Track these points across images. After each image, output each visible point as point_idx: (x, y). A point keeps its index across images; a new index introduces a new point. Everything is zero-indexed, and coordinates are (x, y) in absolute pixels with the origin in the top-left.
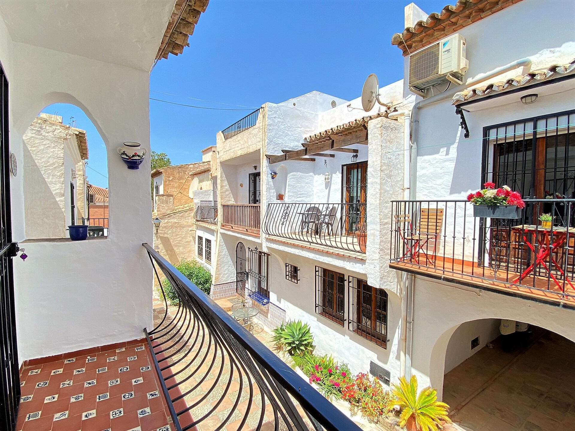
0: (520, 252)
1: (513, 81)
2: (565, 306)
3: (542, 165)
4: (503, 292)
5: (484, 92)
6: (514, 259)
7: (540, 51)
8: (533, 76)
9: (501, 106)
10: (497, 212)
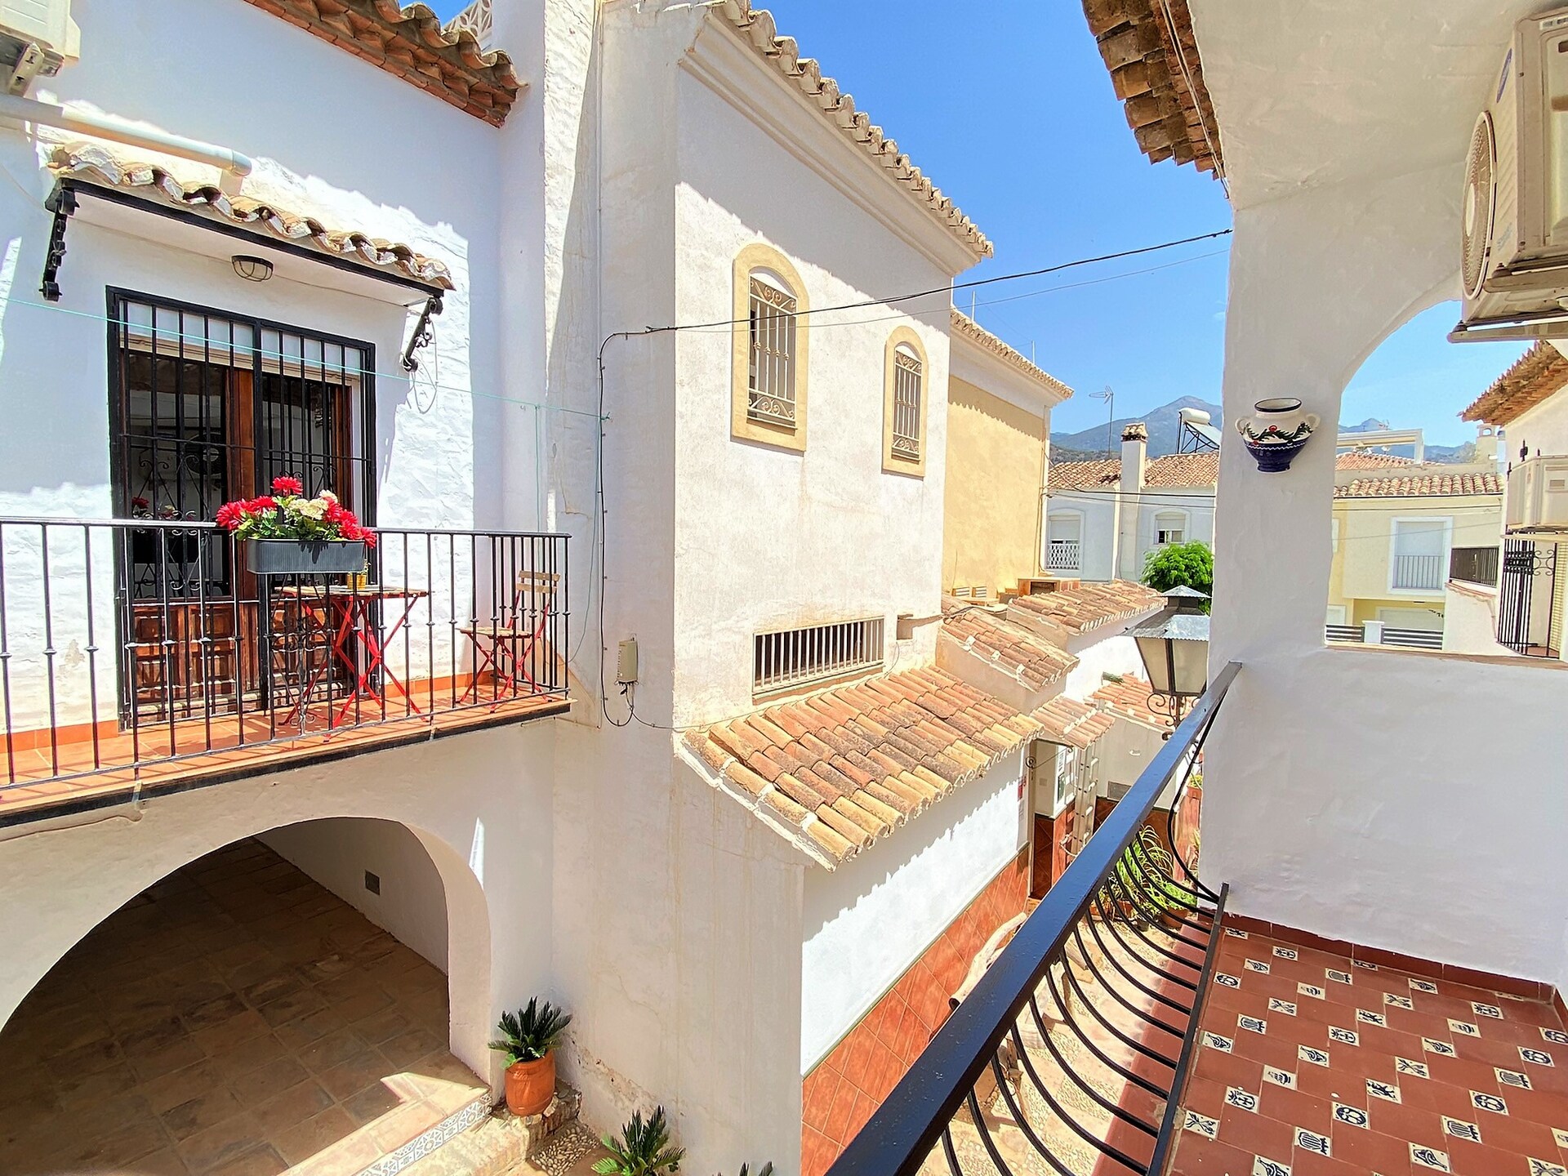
0: (217, 663)
1: (271, 214)
2: (439, 734)
3: (249, 440)
4: (321, 757)
5: (187, 196)
6: (198, 685)
7: (263, 156)
8: (316, 230)
9: (165, 245)
10: (323, 557)
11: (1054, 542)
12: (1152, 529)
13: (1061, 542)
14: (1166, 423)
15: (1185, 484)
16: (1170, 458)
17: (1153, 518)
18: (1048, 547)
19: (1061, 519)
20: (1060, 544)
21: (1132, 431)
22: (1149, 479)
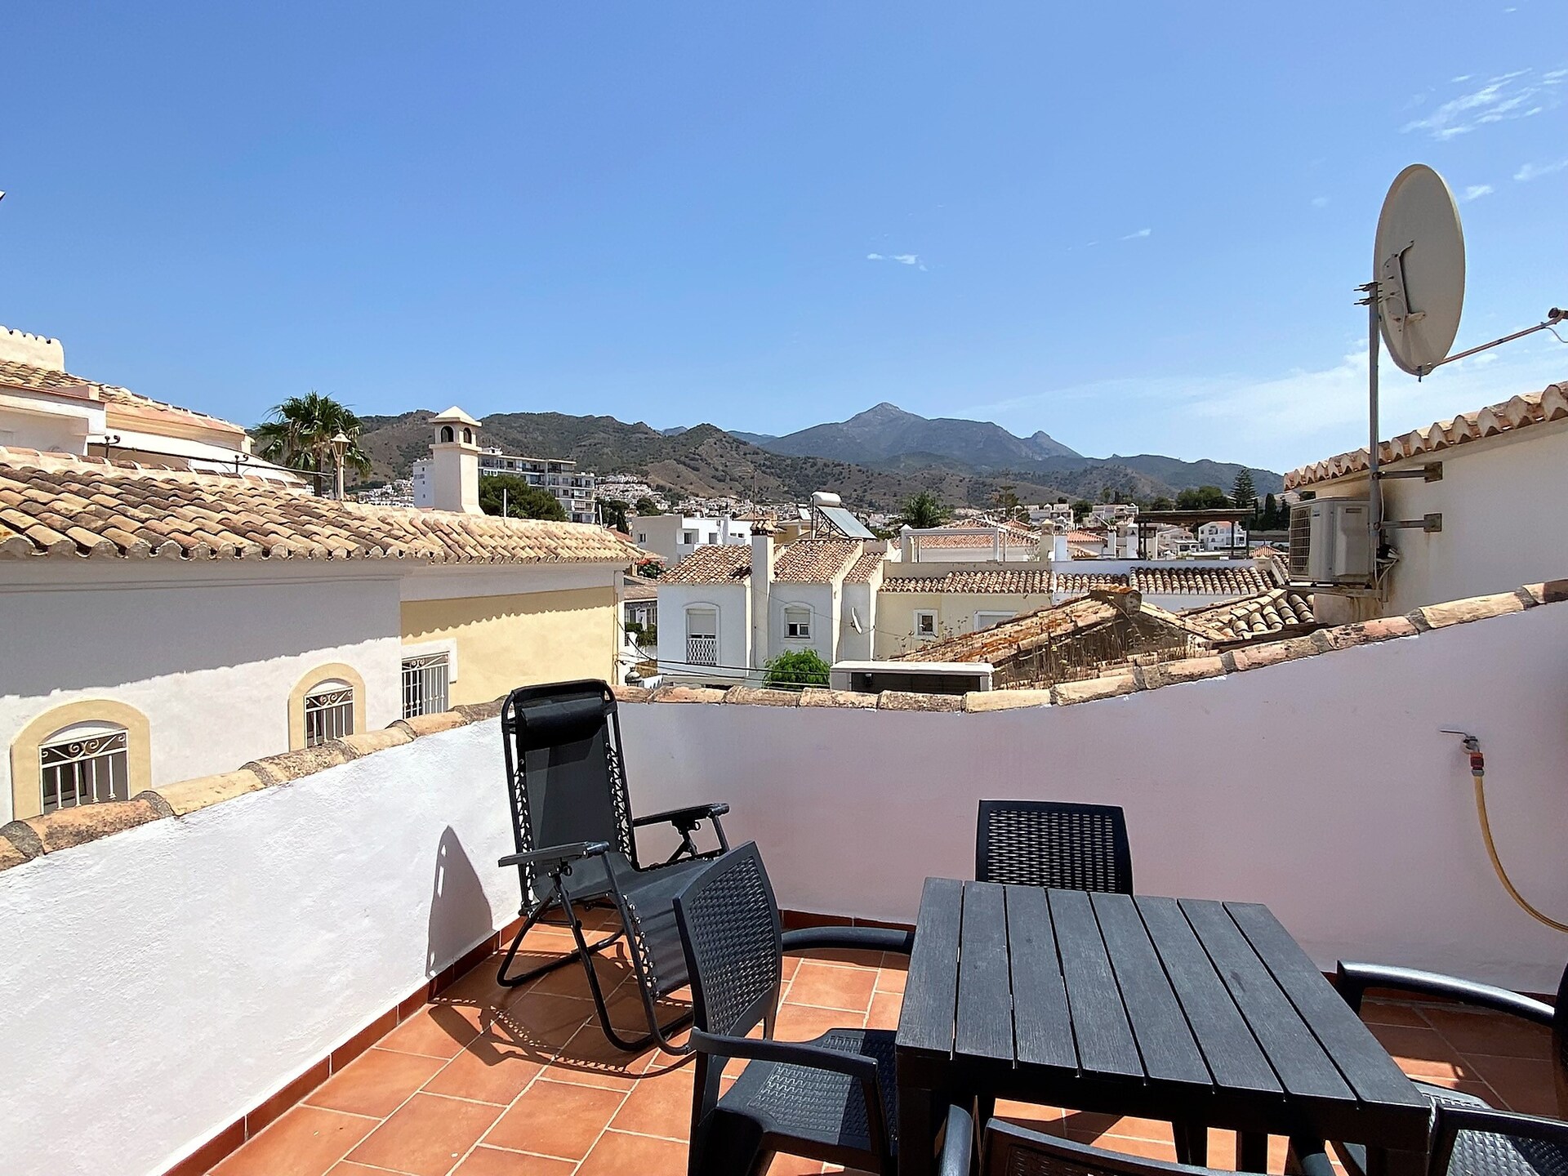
11: (693, 636)
12: (782, 622)
13: (700, 637)
14: (867, 430)
15: (807, 580)
16: (804, 543)
17: (783, 611)
18: (688, 642)
19: (698, 612)
20: (699, 639)
21: (759, 526)
22: (779, 572)
